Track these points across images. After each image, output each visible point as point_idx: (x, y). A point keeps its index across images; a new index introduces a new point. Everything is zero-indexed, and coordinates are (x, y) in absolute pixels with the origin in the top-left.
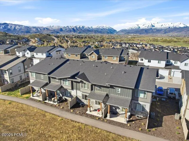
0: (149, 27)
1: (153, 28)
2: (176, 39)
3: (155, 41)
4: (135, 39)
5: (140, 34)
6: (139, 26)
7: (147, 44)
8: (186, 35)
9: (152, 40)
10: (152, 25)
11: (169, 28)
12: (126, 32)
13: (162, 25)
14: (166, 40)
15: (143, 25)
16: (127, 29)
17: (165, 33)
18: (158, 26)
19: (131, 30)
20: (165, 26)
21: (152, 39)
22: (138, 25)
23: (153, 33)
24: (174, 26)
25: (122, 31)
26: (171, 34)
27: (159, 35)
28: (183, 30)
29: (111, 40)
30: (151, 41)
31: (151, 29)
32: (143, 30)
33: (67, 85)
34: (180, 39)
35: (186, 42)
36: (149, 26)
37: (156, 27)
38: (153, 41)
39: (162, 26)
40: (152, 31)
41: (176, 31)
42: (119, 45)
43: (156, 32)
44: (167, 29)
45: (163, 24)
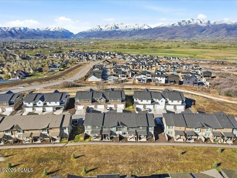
0: (113, 29)
1: (117, 30)
2: (143, 44)
3: (122, 48)
4: (99, 45)
5: (103, 38)
6: (101, 27)
7: (115, 53)
8: (151, 38)
9: (119, 47)
10: (116, 27)
11: (134, 29)
12: (86, 36)
13: (126, 26)
14: (133, 46)
15: (105, 27)
16: (86, 31)
17: (131, 36)
18: (122, 27)
19: (91, 33)
20: (129, 28)
21: (118, 45)
22: (99, 26)
23: (118, 36)
24: (139, 28)
25: (81, 34)
26: (136, 37)
27: (124, 38)
28: (148, 33)
30: (117, 48)
31: (115, 31)
32: (106, 32)
33: (114, 129)
34: (146, 44)
35: (153, 48)
36: (112, 27)
37: (120, 28)
39: (127, 28)
40: (117, 34)
41: (142, 34)
42: (86, 59)
43: (120, 35)
44: (132, 31)
45: (128, 25)
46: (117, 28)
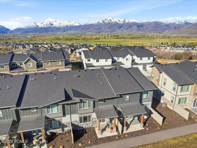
0: (48, 25)
1: (52, 26)
2: (76, 36)
3: (57, 40)
4: (36, 38)
5: (40, 33)
6: (37, 24)
7: (51, 43)
8: (82, 33)
9: (54, 39)
10: (50, 23)
11: (67, 26)
12: (23, 31)
13: (60, 23)
14: (68, 38)
15: (41, 24)
16: (23, 27)
17: (64, 31)
18: (56, 24)
19: (28, 29)
20: (63, 25)
21: (54, 38)
22: (35, 23)
23: (54, 31)
24: (71, 25)
25: (18, 30)
26: (69, 32)
27: (59, 33)
28: (79, 29)
29: (6, 41)
30: (53, 40)
31: (50, 27)
32: (42, 28)
33: (55, 112)
34: (79, 36)
35: (84, 39)
36: (47, 24)
37: (54, 25)
38: (56, 40)
39: (60, 25)
40: (52, 29)
41: (74, 29)
42: (22, 47)
43: (55, 30)
44: (65, 27)
45: (61, 22)
46: (52, 25)
